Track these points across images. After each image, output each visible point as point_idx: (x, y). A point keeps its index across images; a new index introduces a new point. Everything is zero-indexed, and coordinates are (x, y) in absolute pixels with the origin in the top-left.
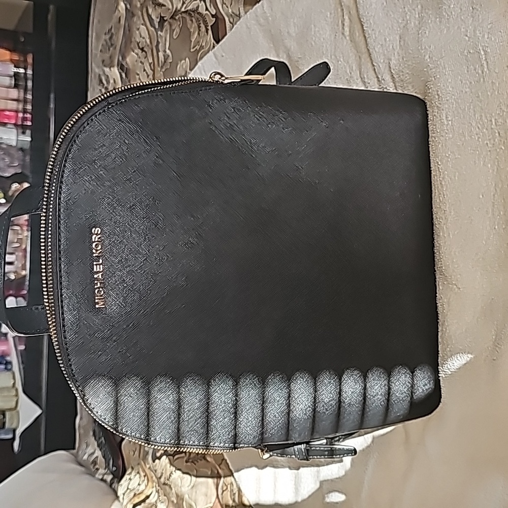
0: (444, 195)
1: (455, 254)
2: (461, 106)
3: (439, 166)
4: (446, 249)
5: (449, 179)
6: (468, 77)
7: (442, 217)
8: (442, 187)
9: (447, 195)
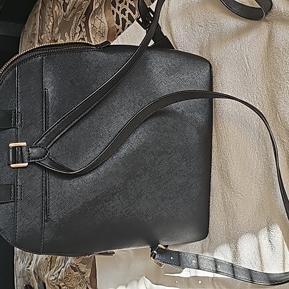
0: (229, 141)
1: (238, 175)
2: (236, 89)
3: (224, 124)
4: (233, 173)
5: (231, 131)
6: (239, 73)
7: (228, 154)
8: (227, 136)
9: (231, 140)
